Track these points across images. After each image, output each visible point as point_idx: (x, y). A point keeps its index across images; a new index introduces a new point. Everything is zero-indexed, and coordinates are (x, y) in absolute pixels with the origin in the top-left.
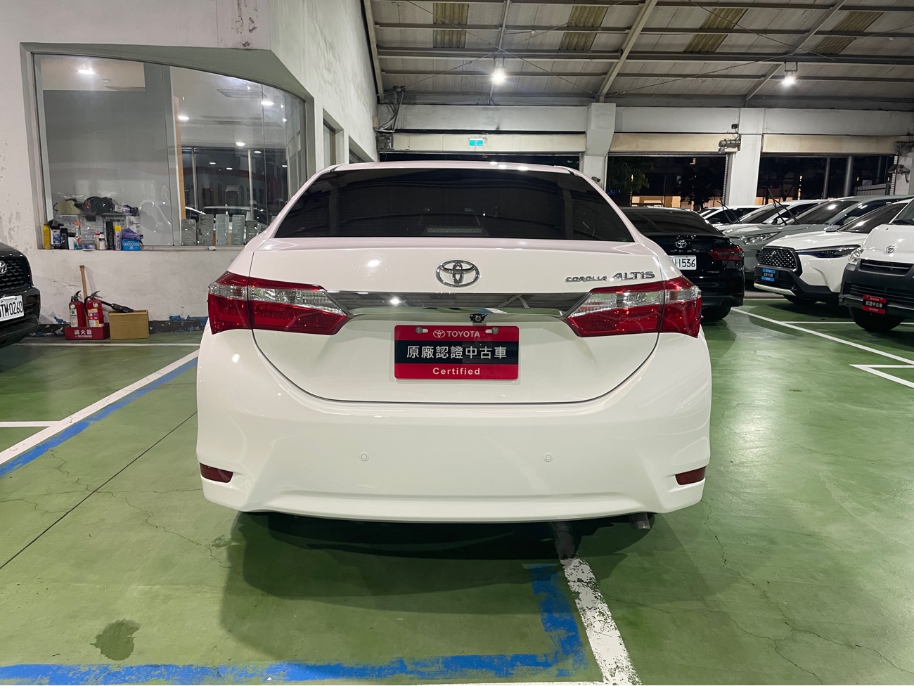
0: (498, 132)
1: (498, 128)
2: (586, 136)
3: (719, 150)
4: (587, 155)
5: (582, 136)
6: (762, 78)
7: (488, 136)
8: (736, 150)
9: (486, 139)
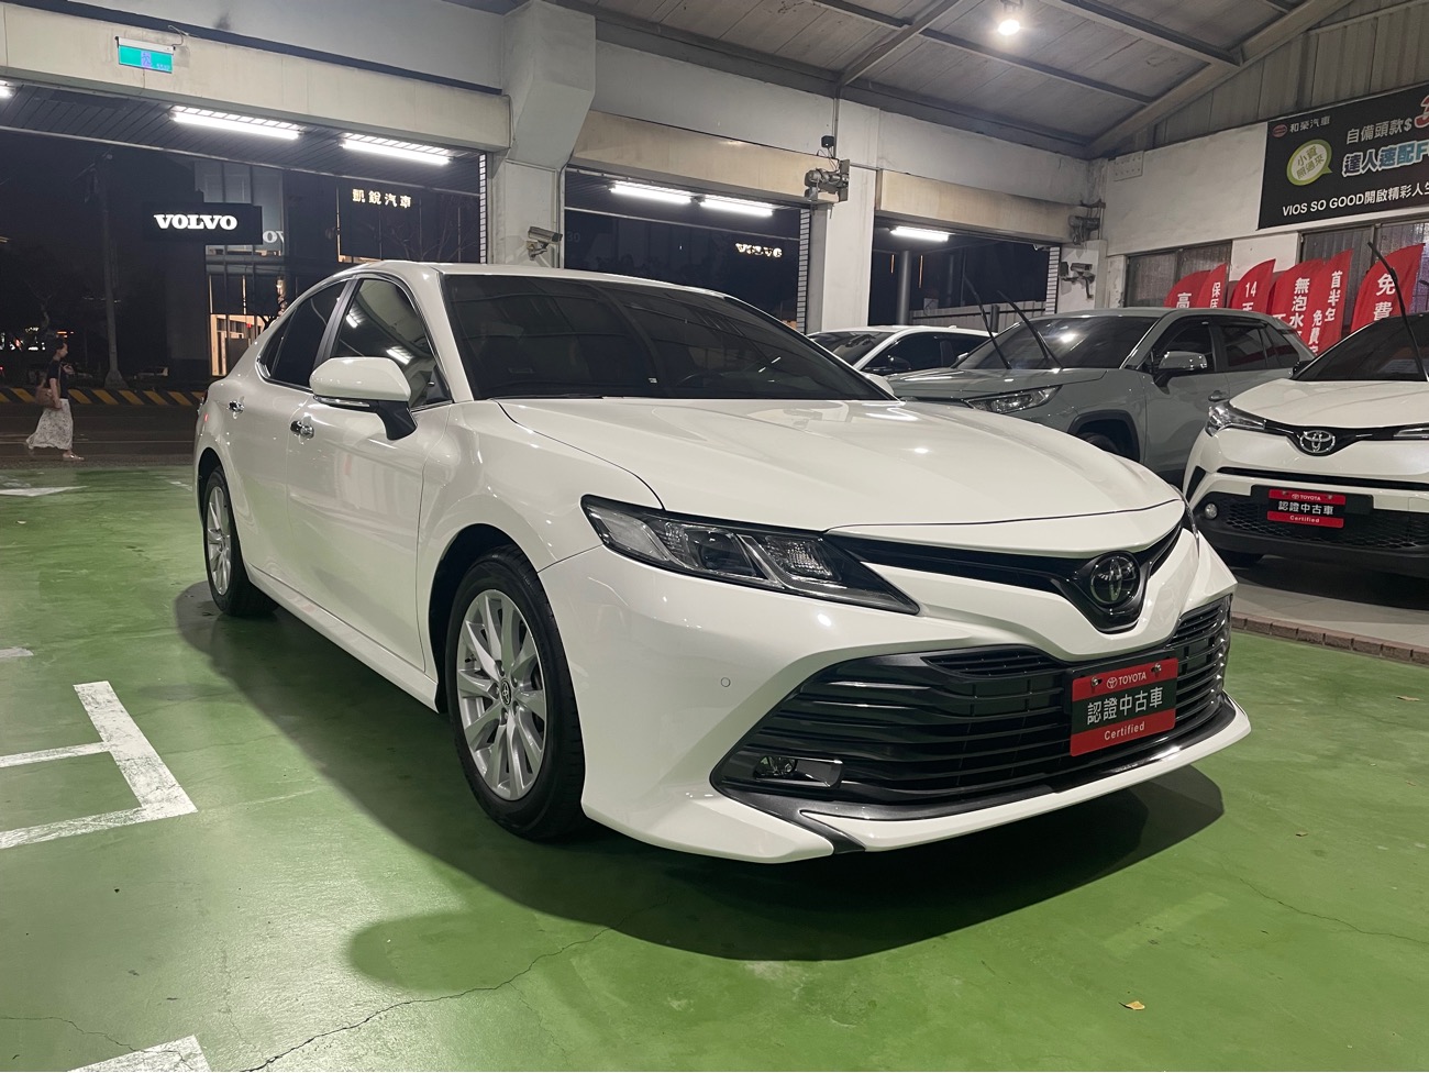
0: (221, 35)
1: (223, 22)
2: (509, 103)
3: (807, 193)
4: (512, 160)
5: (496, 99)
6: (906, 27)
7: (190, 43)
8: (834, 198)
9: (184, 51)
